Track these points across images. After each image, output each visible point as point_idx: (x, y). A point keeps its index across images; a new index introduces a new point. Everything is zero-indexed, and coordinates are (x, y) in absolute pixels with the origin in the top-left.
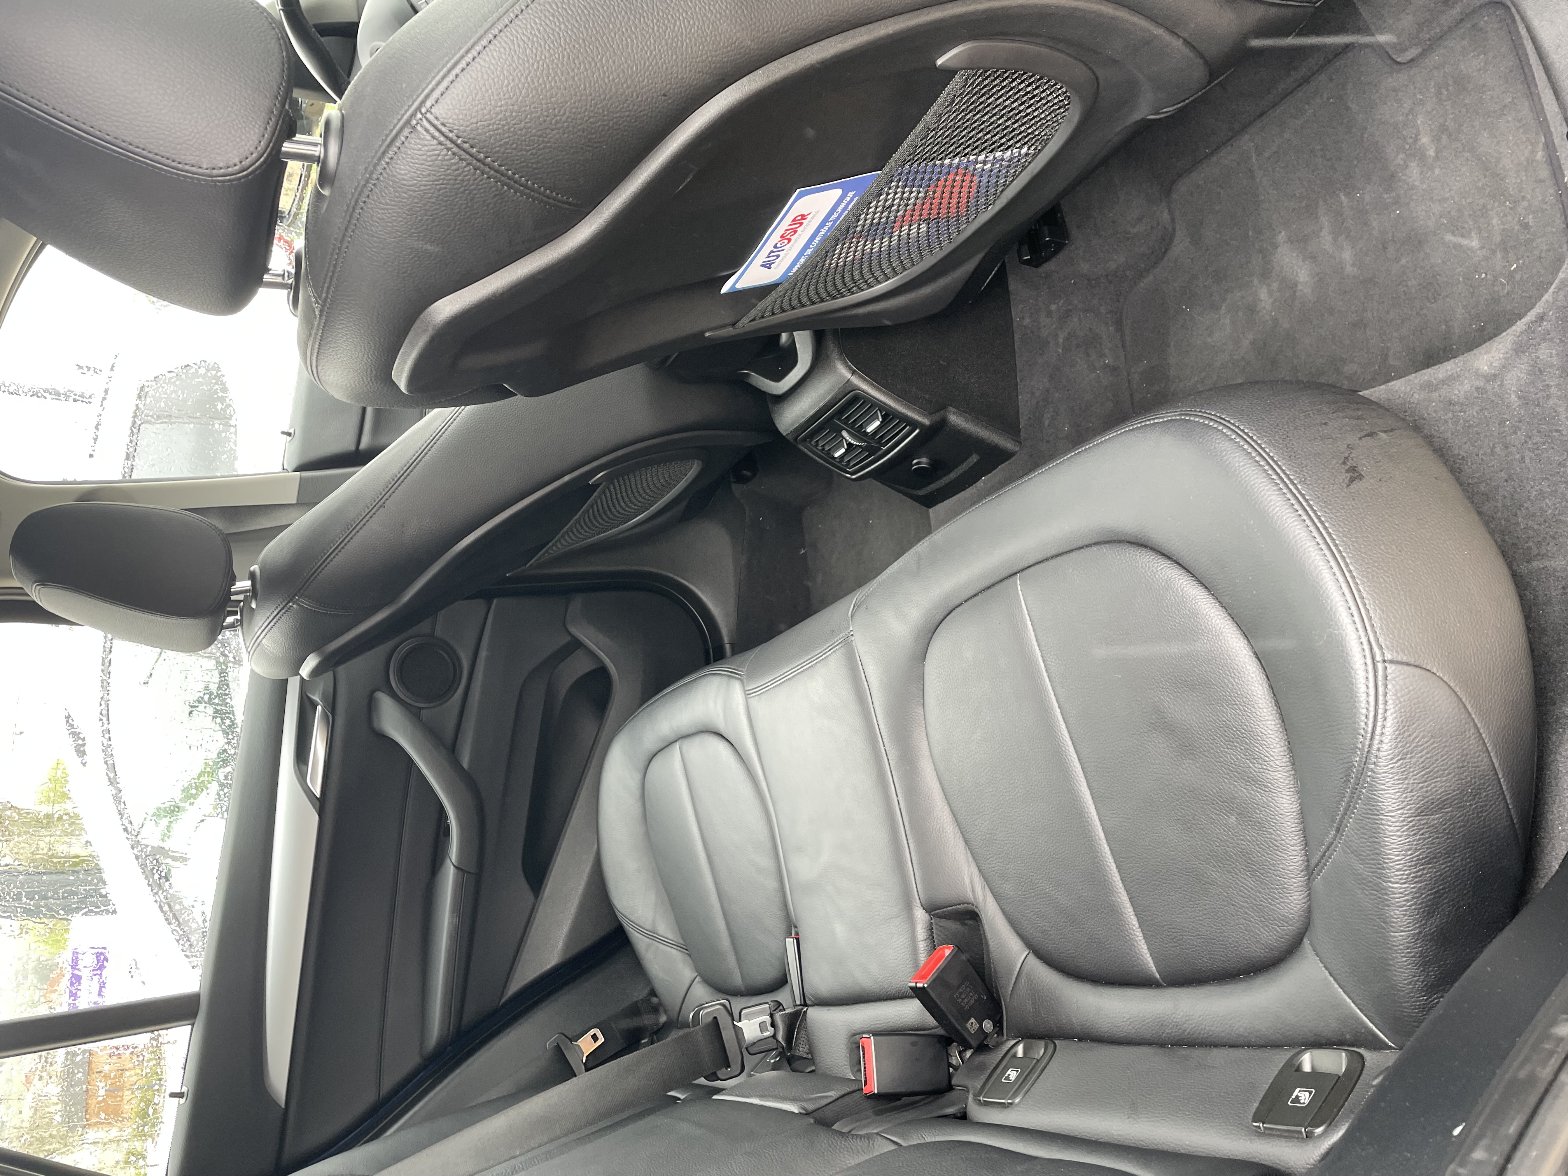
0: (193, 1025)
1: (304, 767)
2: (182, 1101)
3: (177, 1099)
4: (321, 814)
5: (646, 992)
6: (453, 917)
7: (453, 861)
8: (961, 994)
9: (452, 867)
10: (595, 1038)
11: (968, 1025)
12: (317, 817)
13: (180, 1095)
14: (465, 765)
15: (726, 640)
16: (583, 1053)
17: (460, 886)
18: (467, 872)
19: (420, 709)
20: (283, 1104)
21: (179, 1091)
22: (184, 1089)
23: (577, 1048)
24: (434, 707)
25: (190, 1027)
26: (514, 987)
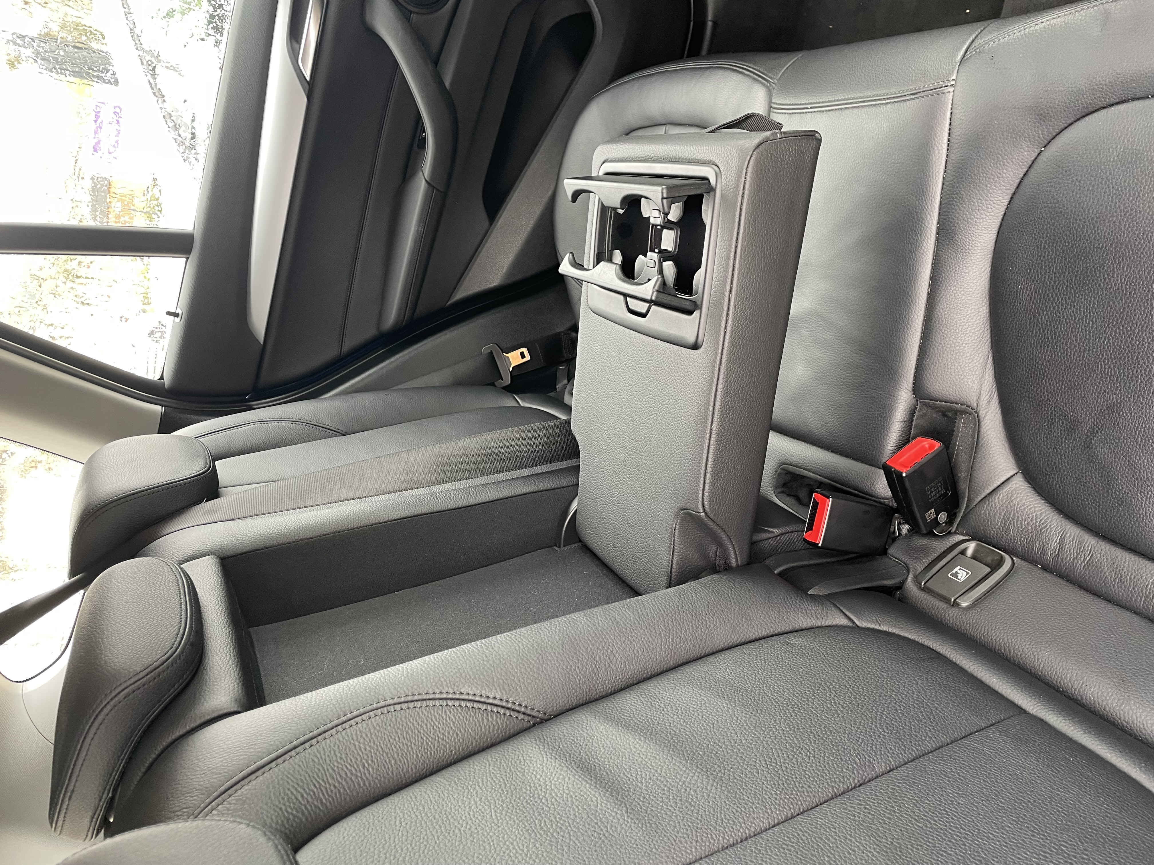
0: (187, 259)
1: (296, 45)
2: (177, 320)
3: (172, 317)
4: (309, 96)
5: (568, 325)
6: (419, 227)
7: (426, 176)
8: (931, 487)
9: (424, 181)
10: (523, 355)
11: (927, 515)
12: (306, 100)
13: (176, 315)
14: (447, 84)
15: (710, 17)
16: (511, 364)
17: (428, 199)
18: (437, 189)
19: (411, 12)
20: (261, 340)
21: (174, 311)
22: (179, 311)
23: (507, 359)
24: (425, 14)
25: (185, 259)
26: (460, 294)
